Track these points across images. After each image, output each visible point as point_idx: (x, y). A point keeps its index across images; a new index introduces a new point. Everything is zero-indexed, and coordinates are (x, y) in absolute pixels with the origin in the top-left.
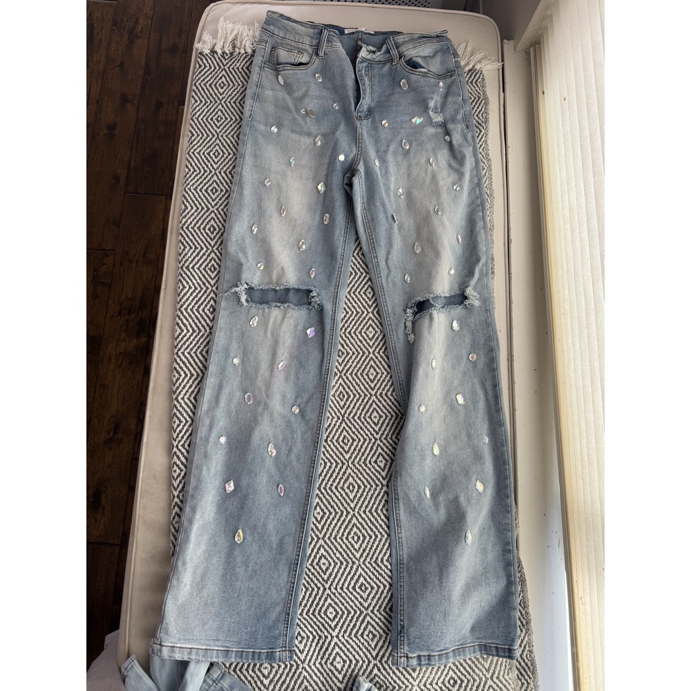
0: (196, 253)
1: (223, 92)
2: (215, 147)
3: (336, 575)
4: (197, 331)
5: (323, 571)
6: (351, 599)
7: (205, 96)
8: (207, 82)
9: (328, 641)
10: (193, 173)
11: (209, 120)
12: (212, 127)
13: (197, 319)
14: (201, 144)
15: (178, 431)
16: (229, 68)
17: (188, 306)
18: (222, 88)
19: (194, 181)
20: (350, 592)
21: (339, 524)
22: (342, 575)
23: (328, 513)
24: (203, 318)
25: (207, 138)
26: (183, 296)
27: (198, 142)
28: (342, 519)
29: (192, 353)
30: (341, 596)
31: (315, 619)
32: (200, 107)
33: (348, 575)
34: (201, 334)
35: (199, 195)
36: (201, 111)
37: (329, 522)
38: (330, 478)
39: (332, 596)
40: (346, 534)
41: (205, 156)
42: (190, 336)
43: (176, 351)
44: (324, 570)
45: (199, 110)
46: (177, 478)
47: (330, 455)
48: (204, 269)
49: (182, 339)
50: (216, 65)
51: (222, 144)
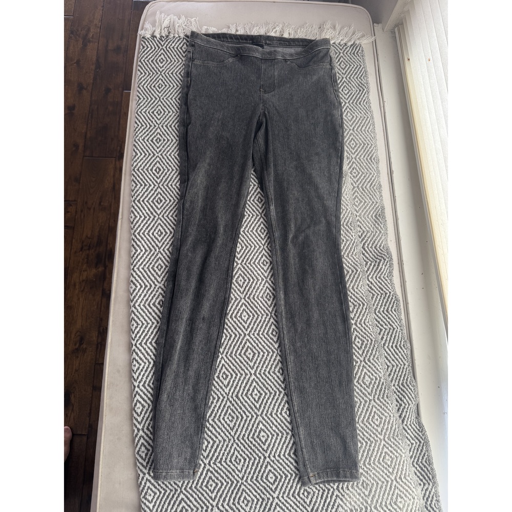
0: (145, 189)
1: (163, 66)
2: (157, 107)
3: (274, 445)
4: (149, 251)
5: (262, 442)
6: (287, 464)
7: (148, 69)
8: (150, 59)
9: (270, 502)
10: (141, 127)
11: (152, 87)
12: (155, 92)
13: (149, 241)
14: (147, 105)
15: (136, 332)
16: (166, 47)
17: (140, 231)
18: (162, 63)
19: (142, 134)
20: (286, 458)
21: (273, 403)
22: (279, 444)
23: (264, 394)
24: (153, 240)
25: (151, 100)
26: (136, 224)
27: (144, 104)
28: (276, 398)
29: (145, 269)
30: (279, 463)
31: (258, 485)
32: (145, 77)
33: (283, 444)
34: (152, 253)
35: (146, 144)
36: (146, 80)
37: (265, 401)
38: (263, 365)
39: (272, 463)
40: (279, 410)
41: (150, 115)
42: (143, 255)
43: (132, 267)
44: (264, 441)
45: (144, 80)
46: (137, 371)
47: (262, 345)
48: (152, 201)
49: (137, 257)
50: (156, 46)
51: (163, 105)
